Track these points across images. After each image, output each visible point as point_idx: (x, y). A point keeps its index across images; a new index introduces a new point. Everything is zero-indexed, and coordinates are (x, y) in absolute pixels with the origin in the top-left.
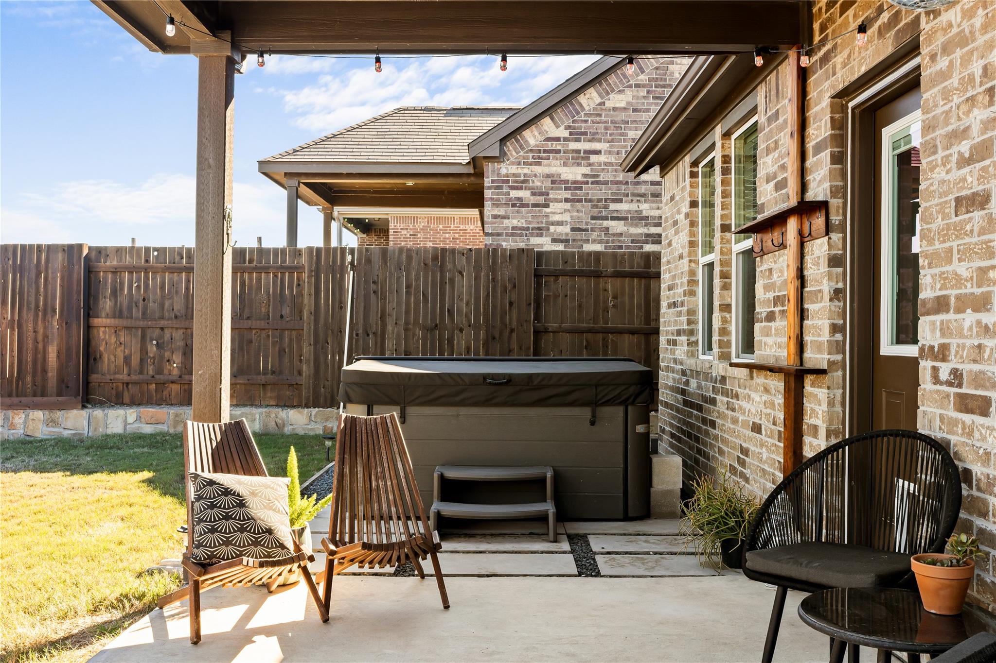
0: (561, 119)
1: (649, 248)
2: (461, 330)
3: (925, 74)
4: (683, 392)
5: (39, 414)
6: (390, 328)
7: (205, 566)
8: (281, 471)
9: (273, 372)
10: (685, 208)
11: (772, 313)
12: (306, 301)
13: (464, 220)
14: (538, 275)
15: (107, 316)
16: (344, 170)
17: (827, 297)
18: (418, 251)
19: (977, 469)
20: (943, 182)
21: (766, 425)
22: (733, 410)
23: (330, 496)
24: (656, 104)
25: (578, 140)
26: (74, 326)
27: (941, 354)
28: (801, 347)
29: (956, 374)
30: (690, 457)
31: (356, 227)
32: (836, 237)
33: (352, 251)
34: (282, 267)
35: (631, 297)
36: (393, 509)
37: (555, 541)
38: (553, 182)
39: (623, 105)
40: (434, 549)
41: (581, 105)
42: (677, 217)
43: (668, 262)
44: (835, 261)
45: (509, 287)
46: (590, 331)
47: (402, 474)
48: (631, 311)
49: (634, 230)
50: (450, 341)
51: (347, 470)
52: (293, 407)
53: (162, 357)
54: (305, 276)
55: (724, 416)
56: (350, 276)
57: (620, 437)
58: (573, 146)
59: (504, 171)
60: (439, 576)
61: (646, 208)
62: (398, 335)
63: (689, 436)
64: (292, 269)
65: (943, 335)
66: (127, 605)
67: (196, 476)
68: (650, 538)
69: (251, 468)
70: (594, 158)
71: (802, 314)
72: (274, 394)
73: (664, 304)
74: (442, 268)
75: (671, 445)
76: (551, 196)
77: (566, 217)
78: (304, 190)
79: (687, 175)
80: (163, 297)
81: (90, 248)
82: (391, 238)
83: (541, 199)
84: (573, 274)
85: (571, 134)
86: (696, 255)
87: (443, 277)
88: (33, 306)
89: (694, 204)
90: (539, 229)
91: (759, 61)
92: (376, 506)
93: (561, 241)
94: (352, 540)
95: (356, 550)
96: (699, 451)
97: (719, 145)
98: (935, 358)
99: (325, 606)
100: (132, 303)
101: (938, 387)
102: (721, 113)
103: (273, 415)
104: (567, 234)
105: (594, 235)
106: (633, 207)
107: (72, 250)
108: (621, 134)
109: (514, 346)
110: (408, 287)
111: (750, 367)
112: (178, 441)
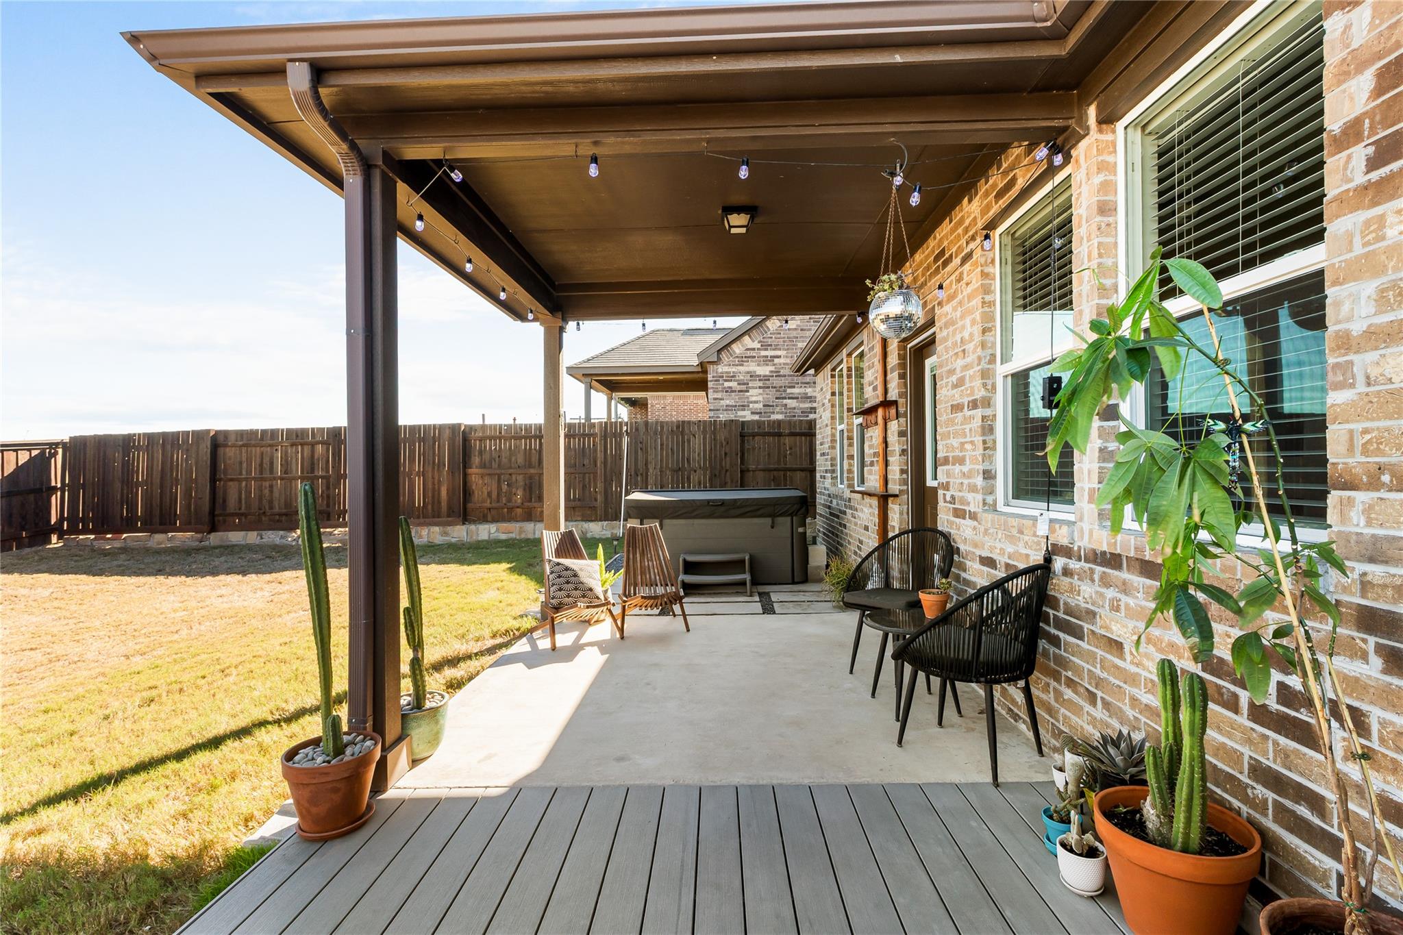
0: (755, 336)
1: (812, 416)
2: (695, 471)
3: (938, 337)
4: (829, 507)
5: (436, 529)
6: (651, 470)
7: (557, 609)
8: (593, 556)
9: (579, 500)
10: (829, 396)
11: (873, 461)
12: (599, 455)
13: (697, 398)
14: (742, 436)
15: (476, 467)
16: (620, 372)
17: (898, 454)
18: (667, 423)
19: (962, 547)
20: (946, 396)
21: (871, 526)
22: (855, 518)
23: (622, 570)
24: (816, 326)
25: (766, 350)
26: (457, 474)
27: (946, 487)
28: (886, 481)
29: (953, 497)
30: (833, 546)
31: (626, 403)
32: (902, 420)
33: (626, 424)
34: (583, 434)
35: (801, 449)
36: (658, 578)
37: (751, 596)
38: (751, 376)
39: (794, 327)
40: (681, 598)
41: (768, 327)
42: (824, 401)
43: (820, 428)
44: (902, 434)
45: (724, 443)
46: (775, 470)
47: (662, 558)
48: (801, 457)
49: (802, 405)
50: (689, 479)
51: (631, 556)
52: (592, 521)
53: (511, 492)
54: (598, 440)
55: (849, 521)
56: (626, 440)
57: (789, 535)
58: (763, 353)
59: (720, 370)
60: (684, 615)
61: (809, 391)
62: (656, 475)
63: (833, 533)
64: (589, 435)
65: (947, 477)
66: (512, 633)
67: (550, 561)
68: (807, 594)
69: (578, 555)
70: (776, 361)
71: (886, 463)
72: (580, 514)
73: (818, 454)
74: (683, 433)
75: (824, 539)
76: (750, 385)
77: (760, 398)
78: (594, 383)
79: (829, 376)
80: (511, 455)
81: (465, 426)
82: (649, 410)
83: (744, 387)
84: (764, 435)
85: (762, 346)
86: (835, 425)
87: (683, 438)
88: (431, 462)
89: (833, 394)
90: (743, 406)
91: (859, 320)
92: (648, 576)
93: (757, 413)
94: (635, 594)
95: (638, 600)
96: (838, 543)
97: (845, 360)
98: (944, 489)
99: (621, 630)
100: (492, 459)
101: (946, 504)
102: (846, 342)
103: (580, 526)
104: (760, 409)
105: (778, 409)
106: (802, 390)
107: (454, 428)
108: (794, 345)
109: (728, 480)
110: (662, 445)
111: (863, 493)
112: (538, 542)
